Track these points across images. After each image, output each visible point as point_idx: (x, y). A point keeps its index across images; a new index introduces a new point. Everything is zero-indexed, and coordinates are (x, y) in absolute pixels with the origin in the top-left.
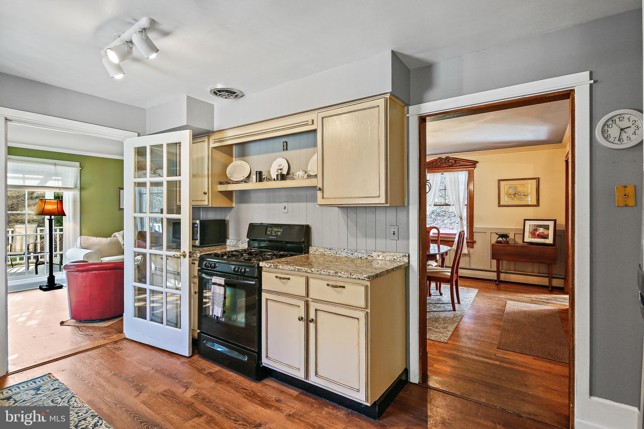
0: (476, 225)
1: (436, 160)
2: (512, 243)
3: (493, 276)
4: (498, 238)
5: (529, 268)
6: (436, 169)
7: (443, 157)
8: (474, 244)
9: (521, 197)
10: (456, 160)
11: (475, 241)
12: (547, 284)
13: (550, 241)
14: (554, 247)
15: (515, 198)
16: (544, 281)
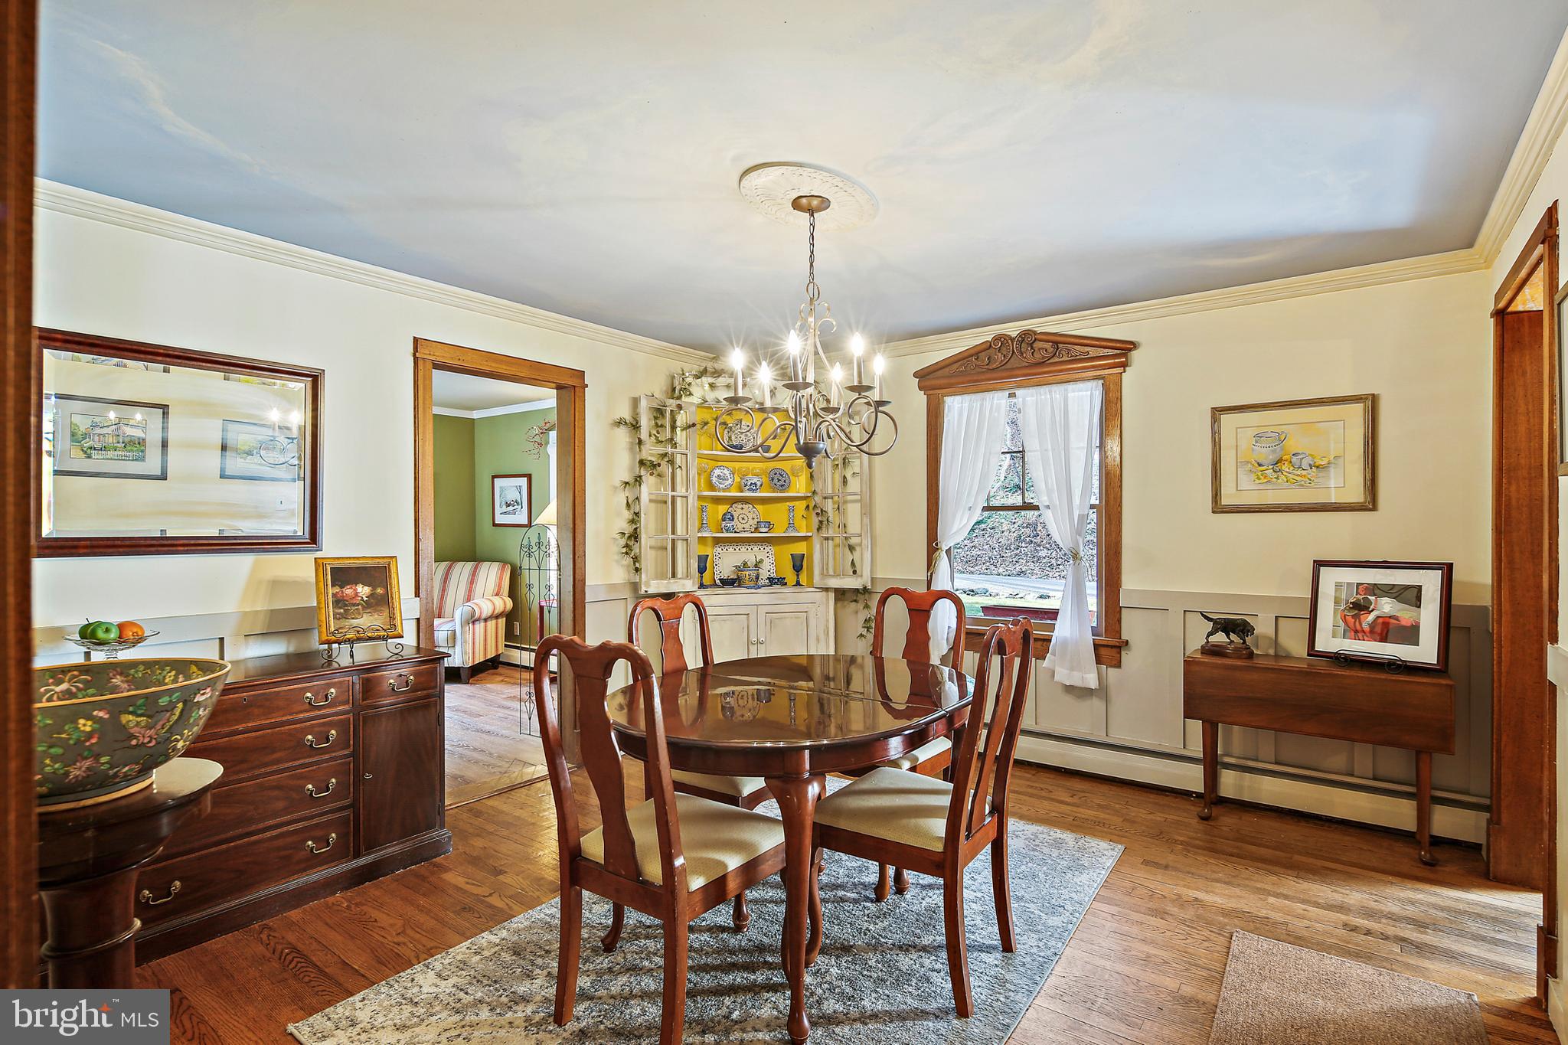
0: (1131, 582)
1: (988, 346)
2: (1267, 655)
3: (1192, 777)
4: (1210, 634)
5: (1335, 756)
6: (988, 376)
7: (1014, 334)
8: (1123, 653)
9: (1304, 473)
10: (1058, 342)
11: (1127, 642)
12: (1412, 826)
13: (1426, 651)
14: (1443, 682)
15: (1277, 478)
16: (1400, 813)
